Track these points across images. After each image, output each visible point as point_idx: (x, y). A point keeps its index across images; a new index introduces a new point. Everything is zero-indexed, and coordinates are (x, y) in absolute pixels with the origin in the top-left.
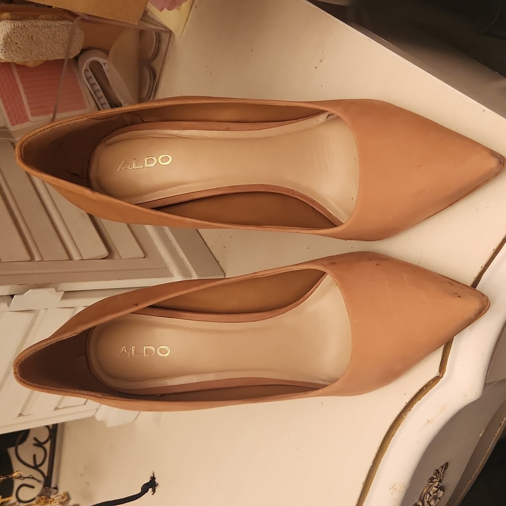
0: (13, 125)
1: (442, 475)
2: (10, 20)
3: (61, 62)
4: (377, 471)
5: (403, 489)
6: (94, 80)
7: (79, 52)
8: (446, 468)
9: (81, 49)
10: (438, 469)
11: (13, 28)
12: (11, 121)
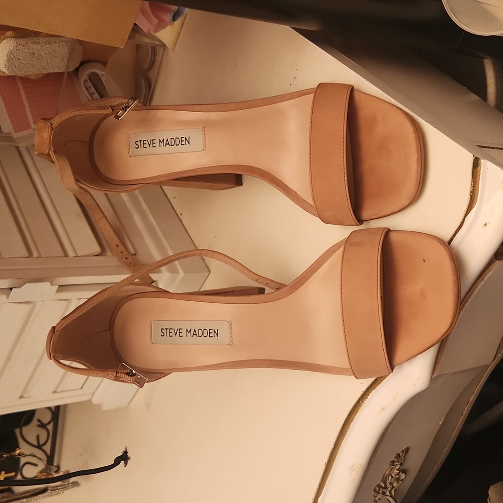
0: (16, 132)
1: (403, 459)
2: (13, 38)
3: (61, 74)
4: (338, 453)
5: (361, 470)
6: (93, 90)
7: (78, 65)
8: (406, 453)
9: (80, 62)
10: (398, 452)
11: (15, 45)
12: (15, 128)
